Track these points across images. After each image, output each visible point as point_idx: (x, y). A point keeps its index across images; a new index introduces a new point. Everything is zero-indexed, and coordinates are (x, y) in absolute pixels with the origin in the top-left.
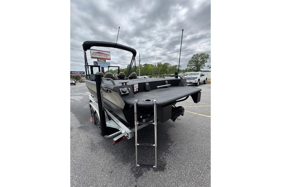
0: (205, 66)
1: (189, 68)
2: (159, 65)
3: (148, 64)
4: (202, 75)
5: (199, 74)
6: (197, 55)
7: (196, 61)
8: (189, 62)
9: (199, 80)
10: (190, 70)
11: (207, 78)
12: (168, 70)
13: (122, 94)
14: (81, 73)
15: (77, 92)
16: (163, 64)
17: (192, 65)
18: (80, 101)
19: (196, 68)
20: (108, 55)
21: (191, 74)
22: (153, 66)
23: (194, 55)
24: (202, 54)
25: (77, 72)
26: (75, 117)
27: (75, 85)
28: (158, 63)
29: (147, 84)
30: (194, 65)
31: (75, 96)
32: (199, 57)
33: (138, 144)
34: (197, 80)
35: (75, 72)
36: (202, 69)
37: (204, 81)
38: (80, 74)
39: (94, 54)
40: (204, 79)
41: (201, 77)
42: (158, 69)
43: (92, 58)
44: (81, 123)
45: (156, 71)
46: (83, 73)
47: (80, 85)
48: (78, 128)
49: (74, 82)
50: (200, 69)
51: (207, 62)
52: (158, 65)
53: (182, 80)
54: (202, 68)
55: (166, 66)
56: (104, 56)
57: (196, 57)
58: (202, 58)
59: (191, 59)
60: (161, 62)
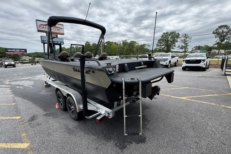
0: (175, 46)
1: (158, 47)
2: (125, 43)
3: (111, 42)
4: (173, 57)
5: (170, 55)
6: (167, 33)
7: (166, 40)
8: (159, 40)
9: (170, 61)
10: (160, 51)
11: (178, 60)
12: (135, 49)
13: (109, 73)
14: (21, 50)
15: (22, 76)
16: (129, 42)
17: (162, 44)
18: (31, 87)
19: (166, 48)
20: (61, 28)
21: (161, 55)
22: (117, 45)
23: (164, 33)
24: (173, 33)
25: (16, 49)
26: (34, 105)
27: (15, 67)
28: (123, 41)
29: (126, 65)
30: (164, 45)
31: (21, 80)
32: (170, 36)
33: (126, 116)
34: (168, 62)
35: (13, 49)
36: (172, 50)
37: (175, 63)
38: (20, 52)
39: (42, 26)
40: (175, 61)
41: (172, 58)
42: (124, 48)
43: (39, 31)
44: (45, 110)
45: (121, 51)
46: (23, 51)
47: (23, 67)
48: (44, 115)
49: (13, 63)
50: (170, 50)
51: (177, 42)
52: (123, 44)
53: (156, 62)
54: (172, 48)
55: (133, 45)
56: (55, 29)
57: (166, 36)
58: (172, 38)
59: (161, 38)
60: (126, 40)
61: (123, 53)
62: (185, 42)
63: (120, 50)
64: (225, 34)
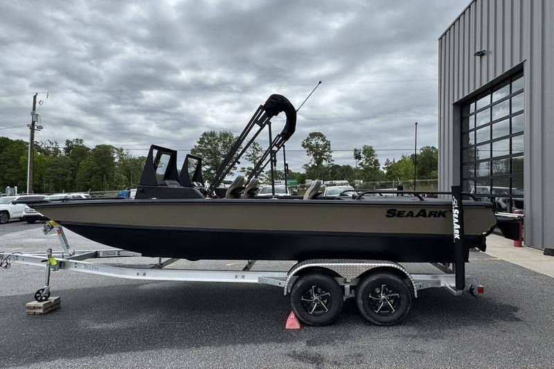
2: (74, 149)
6: (213, 134)
7: (211, 152)
8: (192, 149)
22: (45, 152)
24: (225, 135)
28: (68, 142)
30: (207, 164)
32: (219, 141)
45: (65, 175)
52: (67, 150)
57: (211, 141)
59: (198, 145)
60: (81, 141)
61: (71, 182)
62: (255, 161)
63: (61, 171)
64: (321, 149)
